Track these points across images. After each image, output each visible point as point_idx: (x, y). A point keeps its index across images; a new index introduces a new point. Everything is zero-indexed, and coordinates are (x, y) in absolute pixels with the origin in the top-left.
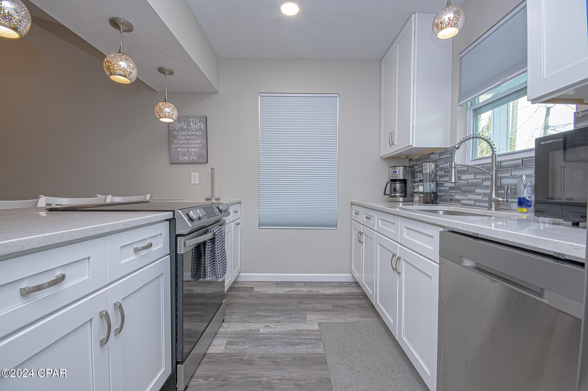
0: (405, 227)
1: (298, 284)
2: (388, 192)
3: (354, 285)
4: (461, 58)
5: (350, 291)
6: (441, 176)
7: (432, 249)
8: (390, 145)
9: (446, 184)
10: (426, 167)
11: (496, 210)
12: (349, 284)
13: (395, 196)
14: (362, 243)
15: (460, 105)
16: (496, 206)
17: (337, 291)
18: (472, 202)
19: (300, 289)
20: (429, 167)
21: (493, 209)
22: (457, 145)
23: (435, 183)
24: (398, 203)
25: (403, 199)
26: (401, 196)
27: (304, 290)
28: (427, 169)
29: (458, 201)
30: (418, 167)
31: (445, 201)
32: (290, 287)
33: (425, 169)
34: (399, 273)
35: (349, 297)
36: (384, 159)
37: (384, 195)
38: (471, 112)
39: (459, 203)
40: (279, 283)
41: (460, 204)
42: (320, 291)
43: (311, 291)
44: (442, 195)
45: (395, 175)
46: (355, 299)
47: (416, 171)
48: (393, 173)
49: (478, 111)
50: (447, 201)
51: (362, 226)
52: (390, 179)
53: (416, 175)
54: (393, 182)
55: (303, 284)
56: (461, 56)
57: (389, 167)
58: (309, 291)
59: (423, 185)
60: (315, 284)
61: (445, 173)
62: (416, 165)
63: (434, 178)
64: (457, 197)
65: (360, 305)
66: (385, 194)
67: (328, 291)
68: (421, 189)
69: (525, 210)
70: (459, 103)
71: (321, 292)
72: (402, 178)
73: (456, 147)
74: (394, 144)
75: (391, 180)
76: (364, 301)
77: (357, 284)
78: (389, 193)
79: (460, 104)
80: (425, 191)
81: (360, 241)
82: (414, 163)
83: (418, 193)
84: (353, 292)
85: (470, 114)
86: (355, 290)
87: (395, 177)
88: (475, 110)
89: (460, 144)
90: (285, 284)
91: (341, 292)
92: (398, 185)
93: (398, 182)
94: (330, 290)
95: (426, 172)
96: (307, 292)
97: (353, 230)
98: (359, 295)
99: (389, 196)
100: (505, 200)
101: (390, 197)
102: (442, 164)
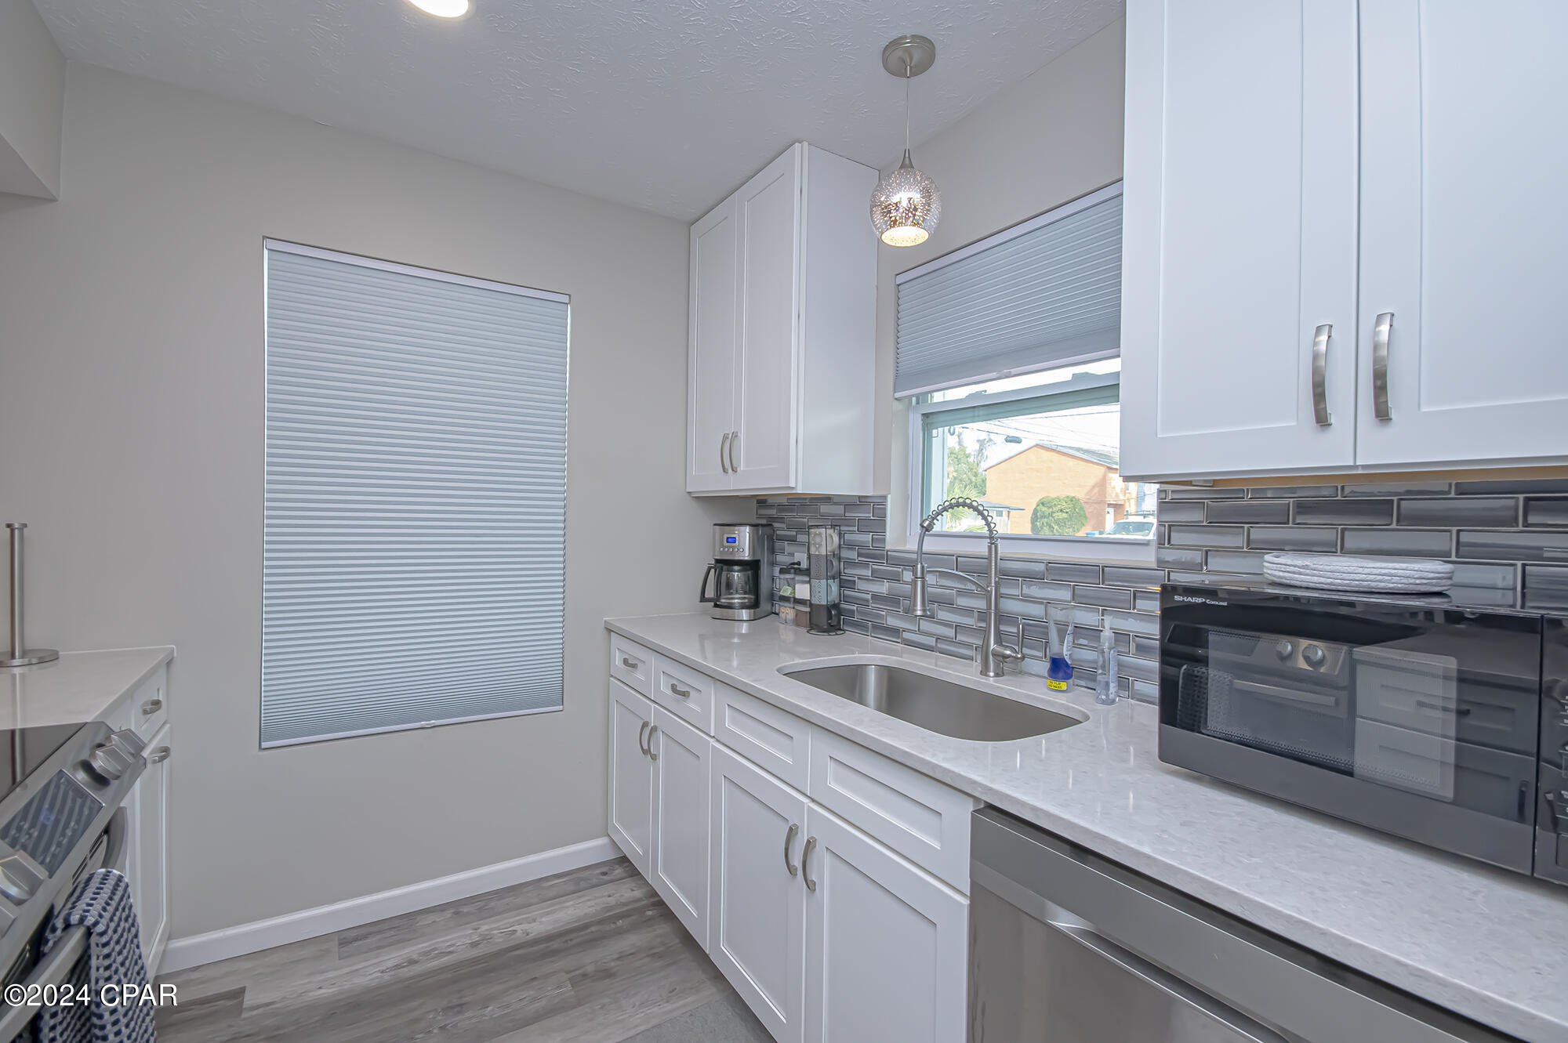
0: (830, 757)
1: (431, 918)
2: (710, 593)
3: (619, 871)
4: (899, 285)
5: (612, 901)
6: (850, 563)
7: (937, 846)
8: (725, 470)
9: (861, 585)
10: (818, 540)
11: (997, 675)
12: (604, 874)
13: (730, 607)
14: (654, 757)
15: (896, 399)
16: (997, 666)
17: (570, 911)
18: (931, 641)
19: (443, 941)
20: (825, 541)
21: (992, 674)
22: (927, 522)
23: (837, 580)
24: (737, 623)
25: (750, 613)
26: (743, 606)
27: (458, 942)
28: (820, 545)
29: (895, 632)
30: (784, 526)
31: (860, 626)
32: (399, 942)
33: (815, 544)
34: (811, 886)
35: (613, 926)
36: (697, 498)
37: (701, 601)
38: (919, 418)
39: (898, 638)
40: (353, 934)
41: (899, 641)
42: (515, 931)
43: (486, 938)
44: (852, 612)
45: (732, 547)
46: (634, 928)
47: (779, 535)
48: (728, 542)
49: (932, 419)
50: (866, 628)
51: (653, 705)
52: (716, 558)
53: (778, 544)
54: (725, 567)
55: (448, 914)
56: (900, 279)
57: (715, 525)
58: (476, 938)
59: (809, 582)
60: (492, 904)
61: (861, 557)
62: (781, 520)
63: (836, 569)
64: (892, 622)
65: (653, 948)
66: (703, 599)
67: (544, 919)
68: (802, 591)
69: (1063, 685)
70: (895, 392)
71: (519, 933)
72: (746, 558)
73: (925, 525)
74: (736, 468)
75: (718, 561)
76: (663, 929)
77: (624, 865)
78: (712, 596)
79: (897, 395)
80: (815, 601)
81: (646, 752)
82: (773, 512)
83: (792, 599)
84: (623, 900)
85: (916, 421)
86: (627, 892)
87: (732, 553)
88: (926, 416)
89: (933, 519)
90: (379, 932)
91: (586, 914)
92: (737, 576)
93: (736, 568)
94: (547, 914)
95: (817, 553)
96: (474, 945)
97: (615, 709)
98: (641, 911)
99: (713, 604)
100: (1019, 656)
101: (716, 606)
102: (852, 532)
